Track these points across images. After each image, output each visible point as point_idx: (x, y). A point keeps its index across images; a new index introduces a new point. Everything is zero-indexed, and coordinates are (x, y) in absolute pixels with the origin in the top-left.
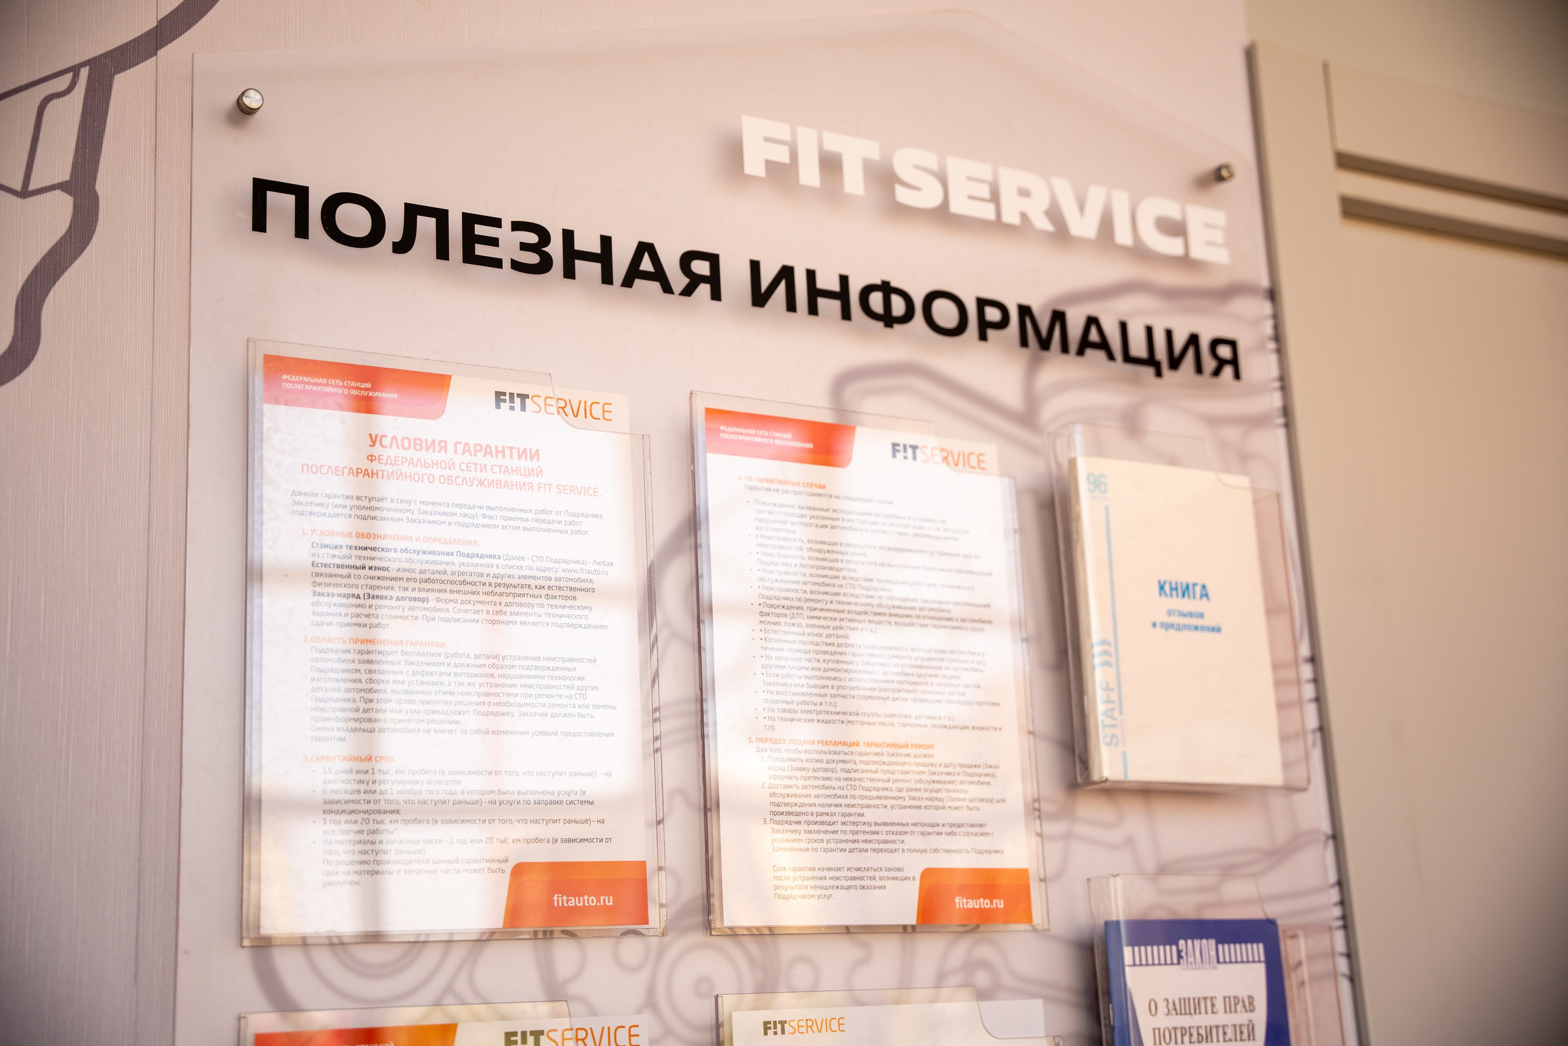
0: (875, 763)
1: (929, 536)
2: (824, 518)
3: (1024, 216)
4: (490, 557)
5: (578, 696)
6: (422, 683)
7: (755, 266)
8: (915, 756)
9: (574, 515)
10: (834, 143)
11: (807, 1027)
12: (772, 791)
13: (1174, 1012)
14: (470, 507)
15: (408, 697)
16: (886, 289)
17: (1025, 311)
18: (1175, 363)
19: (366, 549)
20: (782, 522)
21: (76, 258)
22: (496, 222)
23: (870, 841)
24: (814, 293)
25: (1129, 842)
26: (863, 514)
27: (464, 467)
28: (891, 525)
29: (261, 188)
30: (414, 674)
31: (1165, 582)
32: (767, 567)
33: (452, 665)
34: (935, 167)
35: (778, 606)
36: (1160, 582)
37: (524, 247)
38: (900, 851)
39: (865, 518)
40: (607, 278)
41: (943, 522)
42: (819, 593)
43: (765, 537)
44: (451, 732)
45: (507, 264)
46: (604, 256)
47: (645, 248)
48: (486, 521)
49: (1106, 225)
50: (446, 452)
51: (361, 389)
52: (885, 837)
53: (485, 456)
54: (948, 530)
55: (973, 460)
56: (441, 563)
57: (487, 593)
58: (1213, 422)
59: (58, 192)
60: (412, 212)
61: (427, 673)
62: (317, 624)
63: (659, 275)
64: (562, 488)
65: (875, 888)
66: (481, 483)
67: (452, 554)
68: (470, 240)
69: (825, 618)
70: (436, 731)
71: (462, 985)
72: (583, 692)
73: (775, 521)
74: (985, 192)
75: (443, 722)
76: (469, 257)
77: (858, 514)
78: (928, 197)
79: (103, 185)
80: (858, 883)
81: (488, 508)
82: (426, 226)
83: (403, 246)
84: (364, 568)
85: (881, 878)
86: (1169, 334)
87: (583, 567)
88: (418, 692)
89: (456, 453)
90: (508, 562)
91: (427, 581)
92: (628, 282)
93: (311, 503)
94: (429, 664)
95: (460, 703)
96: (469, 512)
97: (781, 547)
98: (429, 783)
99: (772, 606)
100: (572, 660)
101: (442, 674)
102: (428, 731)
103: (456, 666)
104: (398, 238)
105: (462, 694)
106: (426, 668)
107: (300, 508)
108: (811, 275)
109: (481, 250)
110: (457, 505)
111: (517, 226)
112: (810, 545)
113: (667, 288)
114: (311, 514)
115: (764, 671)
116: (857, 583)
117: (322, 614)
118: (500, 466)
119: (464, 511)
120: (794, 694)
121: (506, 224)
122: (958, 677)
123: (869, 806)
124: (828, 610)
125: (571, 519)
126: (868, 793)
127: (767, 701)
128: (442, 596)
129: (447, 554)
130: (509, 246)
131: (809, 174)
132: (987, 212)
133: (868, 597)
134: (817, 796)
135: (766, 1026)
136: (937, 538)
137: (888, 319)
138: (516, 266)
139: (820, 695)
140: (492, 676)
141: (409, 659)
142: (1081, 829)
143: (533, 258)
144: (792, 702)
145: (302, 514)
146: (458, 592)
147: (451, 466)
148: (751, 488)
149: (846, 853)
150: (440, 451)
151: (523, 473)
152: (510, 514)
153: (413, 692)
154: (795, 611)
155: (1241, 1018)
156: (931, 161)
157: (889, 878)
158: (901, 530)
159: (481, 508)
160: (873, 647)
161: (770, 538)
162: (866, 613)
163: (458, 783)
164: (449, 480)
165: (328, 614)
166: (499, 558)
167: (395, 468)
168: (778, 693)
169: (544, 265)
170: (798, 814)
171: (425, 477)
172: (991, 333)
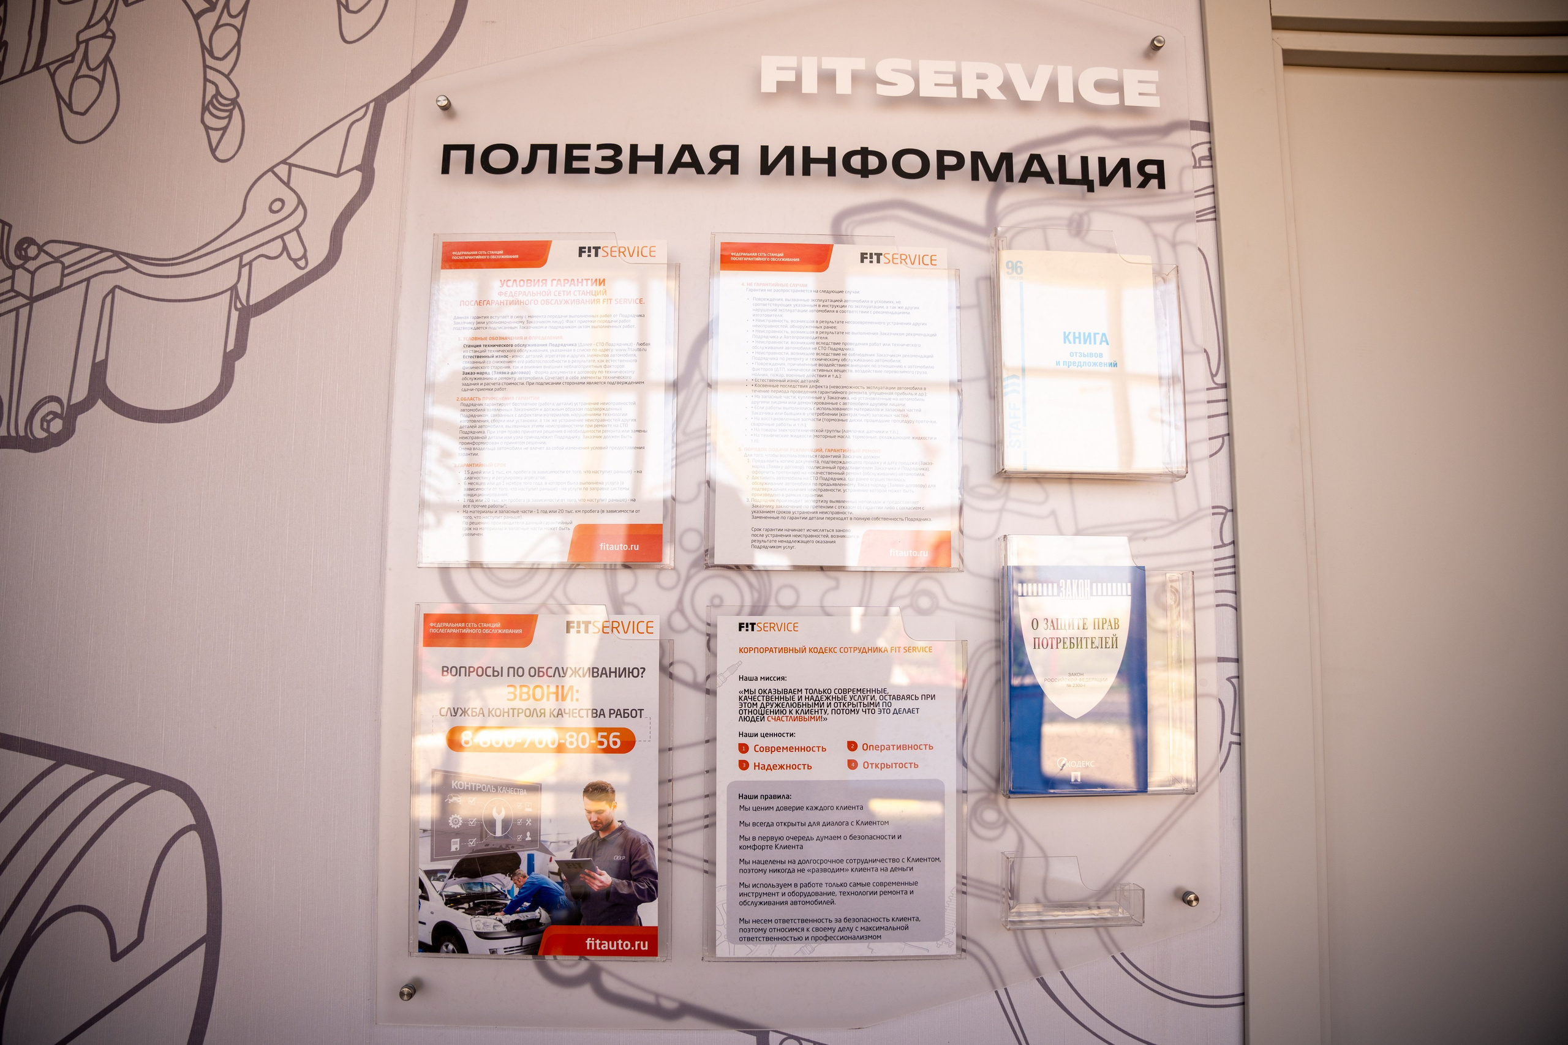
0: (833, 462)
1: (886, 313)
2: (805, 306)
3: (981, 93)
4: (570, 345)
5: (622, 425)
6: (524, 421)
7: (765, 150)
8: (865, 457)
9: (626, 316)
10: (828, 63)
11: (770, 627)
12: (754, 481)
13: (1052, 628)
14: (559, 317)
15: (515, 429)
16: (865, 152)
17: (977, 156)
18: (1105, 181)
19: (494, 346)
20: (772, 310)
21: (361, 205)
22: (587, 147)
23: (826, 513)
24: (808, 160)
25: (1053, 513)
26: (835, 301)
27: (557, 293)
28: (857, 307)
29: (448, 149)
30: (520, 416)
31: (1070, 333)
32: (759, 340)
33: (543, 410)
34: (909, 68)
35: (766, 364)
36: (1065, 333)
37: (604, 159)
38: (849, 519)
39: (836, 304)
40: (658, 170)
41: (899, 302)
42: (798, 354)
43: (759, 321)
44: (540, 449)
45: (592, 170)
46: (658, 157)
47: (687, 148)
48: (569, 324)
49: (1052, 88)
50: (546, 286)
51: (497, 255)
52: (838, 510)
53: (570, 286)
54: (902, 307)
55: (927, 260)
56: (539, 351)
57: (567, 367)
58: (1147, 221)
59: (355, 171)
60: (535, 149)
61: (528, 415)
62: (465, 390)
63: (696, 164)
64: (618, 301)
65: (827, 542)
66: (567, 302)
67: (546, 345)
68: (570, 159)
69: (801, 370)
70: (531, 449)
71: (559, 594)
72: (626, 423)
73: (767, 310)
74: (949, 79)
75: (536, 443)
76: (569, 169)
77: (831, 301)
78: (905, 87)
79: (377, 165)
80: (814, 539)
81: (570, 316)
82: (543, 155)
83: (527, 170)
84: (493, 357)
85: (832, 536)
86: (1102, 161)
87: (630, 347)
88: (521, 426)
89: (552, 286)
90: (581, 348)
91: (530, 362)
92: (672, 171)
93: (464, 323)
94: (528, 410)
95: (546, 432)
96: (558, 320)
97: (771, 326)
98: (526, 478)
99: (762, 364)
100: (619, 404)
101: (536, 415)
102: (527, 449)
103: (545, 410)
104: (525, 165)
105: (548, 426)
106: (527, 412)
107: (458, 326)
108: (806, 150)
109: (577, 164)
110: (550, 317)
111: (602, 146)
112: (793, 324)
113: (700, 171)
114: (464, 328)
115: (753, 405)
116: (827, 346)
117: (468, 385)
118: (579, 291)
119: (555, 319)
120: (775, 419)
121: (594, 147)
122: (904, 405)
123: (827, 490)
124: (804, 365)
125: (624, 319)
126: (827, 482)
127: (754, 424)
128: (539, 370)
129: (543, 345)
130: (595, 158)
131: (810, 85)
132: (951, 93)
133: (835, 354)
134: (787, 484)
135: (741, 626)
136: (892, 313)
137: (865, 172)
138: (599, 171)
139: (794, 419)
140: (568, 415)
141: (517, 407)
142: (1011, 505)
143: (610, 165)
144: (773, 424)
145: (459, 329)
146: (549, 367)
147: (549, 294)
148: (750, 290)
149: (807, 520)
150: (542, 286)
151: (594, 294)
152: (584, 319)
153: (518, 427)
154: (779, 366)
155: (1108, 633)
156: (907, 65)
157: (838, 536)
158: (865, 310)
159: (566, 317)
160: (837, 387)
161: (763, 321)
162: (833, 365)
163: (544, 478)
164: (547, 302)
165: (471, 384)
166: (576, 345)
167: (514, 298)
168: (762, 419)
169: (617, 168)
170: (772, 495)
171: (533, 302)
172: (947, 173)
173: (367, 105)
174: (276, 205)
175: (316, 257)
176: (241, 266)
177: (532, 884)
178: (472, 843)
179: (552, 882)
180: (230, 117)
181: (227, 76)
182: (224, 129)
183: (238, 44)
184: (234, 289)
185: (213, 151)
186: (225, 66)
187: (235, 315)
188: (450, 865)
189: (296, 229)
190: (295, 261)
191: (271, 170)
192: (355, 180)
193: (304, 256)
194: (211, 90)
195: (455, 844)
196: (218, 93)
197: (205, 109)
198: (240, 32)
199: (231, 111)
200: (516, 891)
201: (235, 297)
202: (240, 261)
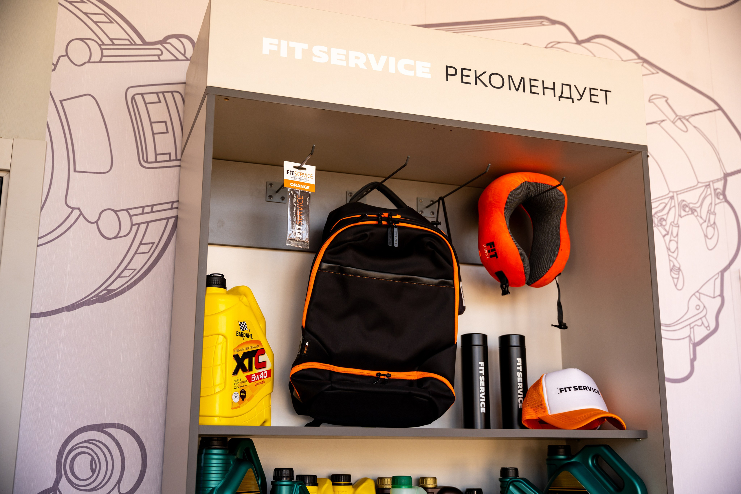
173: (718, 273)
174: (697, 307)
175: (713, 326)
176: (691, 328)
180: (679, 274)
181: (676, 259)
182: (678, 278)
183: (677, 248)
184: (689, 336)
185: (676, 286)
186: (675, 255)
187: (691, 346)
189: (705, 316)
190: (706, 327)
191: (694, 294)
192: (719, 299)
193: (709, 326)
194: (672, 265)
196: (674, 266)
197: (671, 270)
198: (677, 243)
199: (679, 272)
201: (690, 339)
202: (690, 326)
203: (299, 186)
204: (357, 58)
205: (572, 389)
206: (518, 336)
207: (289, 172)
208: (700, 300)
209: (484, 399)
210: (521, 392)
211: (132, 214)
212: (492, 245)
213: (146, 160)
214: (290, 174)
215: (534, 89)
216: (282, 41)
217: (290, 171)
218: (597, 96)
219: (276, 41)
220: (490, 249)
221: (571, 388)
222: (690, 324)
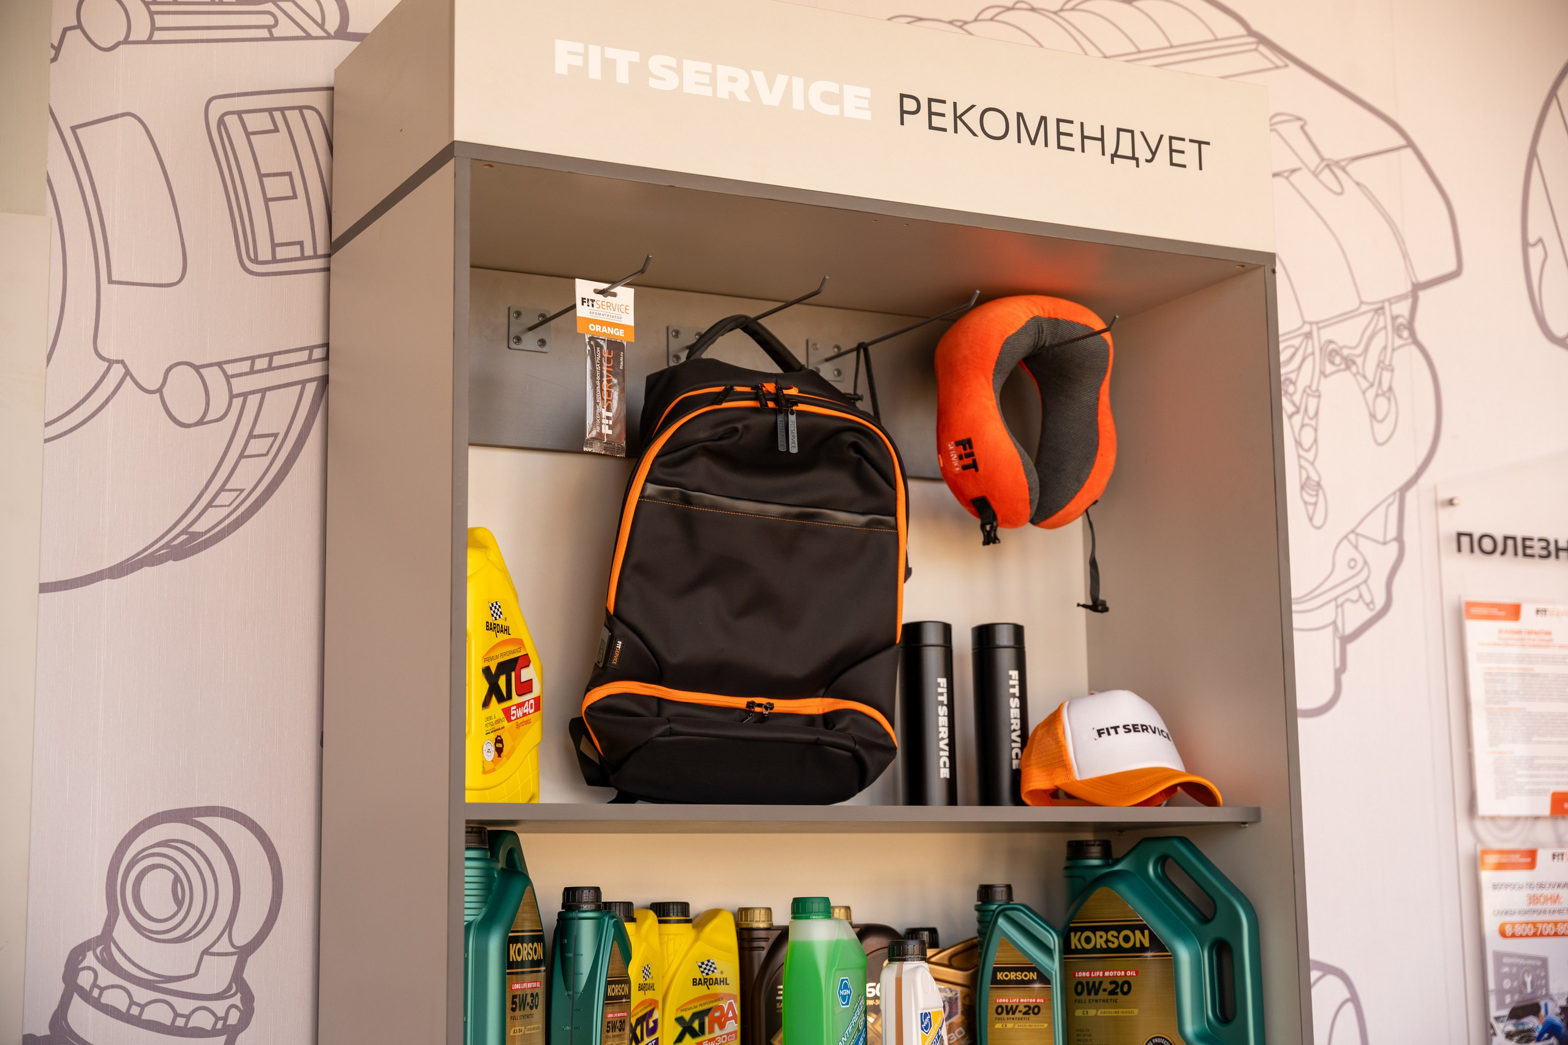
22: (1532, 539)
27: (1528, 640)
29: (1459, 535)
37: (1542, 548)
45: (1537, 556)
48: (1536, 661)
50: (1522, 634)
53: (1534, 635)
59: (1394, 542)
60: (1506, 538)
66: (1534, 646)
68: (1525, 547)
76: (1525, 555)
79: (1407, 537)
81: (1536, 656)
82: (1510, 543)
83: (1503, 553)
89: (1525, 634)
93: (1483, 657)
96: (1531, 657)
104: (1501, 550)
107: (1480, 659)
109: (1528, 551)
111: (1540, 540)
114: (1483, 661)
118: (1539, 639)
121: (1536, 540)
130: (1537, 548)
138: (1541, 557)
140: (1541, 721)
143: (1544, 553)
145: (1480, 662)
147: (1524, 640)
150: (1519, 634)
151: (1546, 641)
152: (1543, 658)
164: (1523, 645)
169: (1548, 556)
173: (1394, 493)
174: (1351, 563)
175: (1380, 602)
176: (1337, 607)
177: (1548, 1022)
178: (1517, 997)
179: (1558, 1020)
180: (1317, 495)
181: (1312, 464)
182: (1315, 504)
183: (1316, 440)
184: (1334, 623)
185: (1311, 519)
186: (1310, 456)
187: (1338, 642)
188: (1506, 1012)
189: (1365, 581)
190: (1368, 605)
191: (1346, 537)
192: (1394, 546)
193: (1372, 602)
194: (1304, 475)
195: (1508, 999)
196: (1308, 478)
197: (1302, 488)
198: (1316, 430)
199: (1317, 491)
200: (1540, 1027)
201: (1336, 629)
202: (1336, 603)
203: (606, 331)
204: (733, 80)
205: (1121, 730)
206: (1011, 626)
207: (586, 301)
208: (1356, 547)
209: (945, 751)
210: (1018, 736)
211: (230, 373)
212: (967, 446)
213: (255, 257)
214: (588, 306)
215: (1065, 141)
216: (591, 47)
217: (588, 299)
218: (1183, 152)
219: (579, 47)
220: (963, 452)
221: (1118, 729)
222: (1336, 599)
